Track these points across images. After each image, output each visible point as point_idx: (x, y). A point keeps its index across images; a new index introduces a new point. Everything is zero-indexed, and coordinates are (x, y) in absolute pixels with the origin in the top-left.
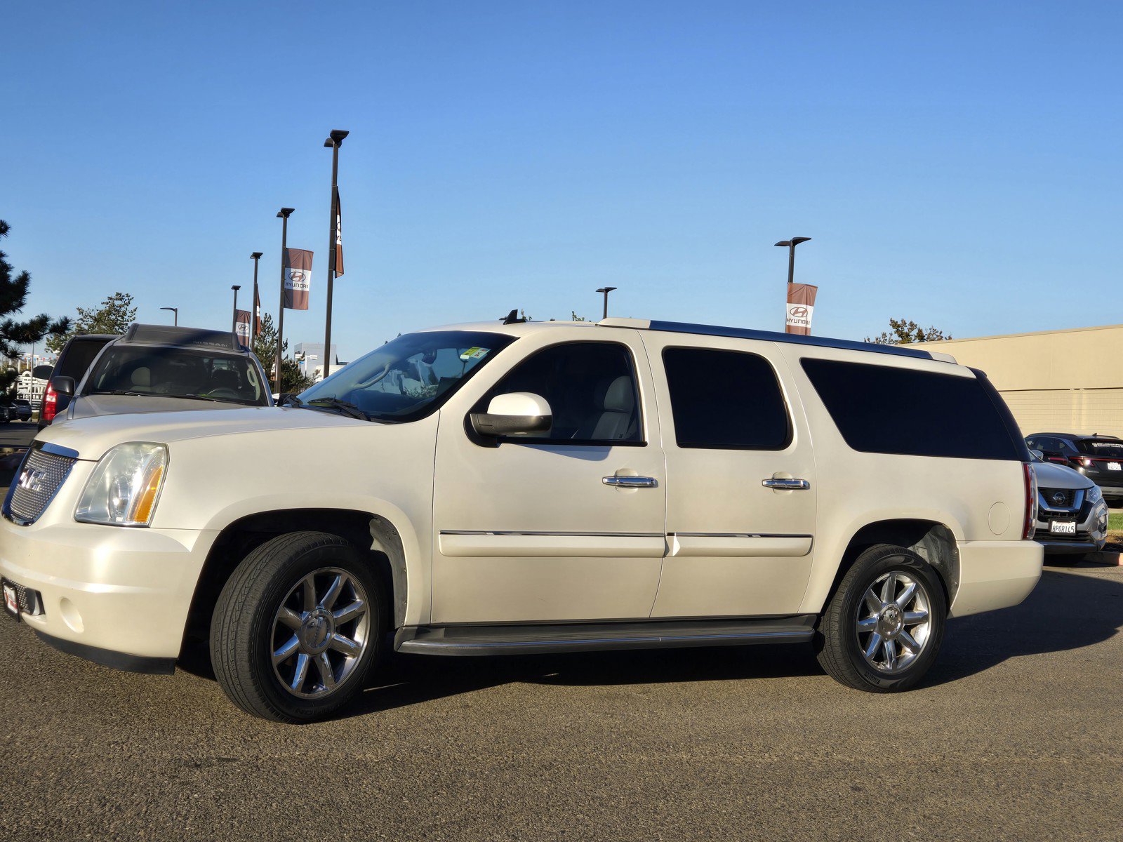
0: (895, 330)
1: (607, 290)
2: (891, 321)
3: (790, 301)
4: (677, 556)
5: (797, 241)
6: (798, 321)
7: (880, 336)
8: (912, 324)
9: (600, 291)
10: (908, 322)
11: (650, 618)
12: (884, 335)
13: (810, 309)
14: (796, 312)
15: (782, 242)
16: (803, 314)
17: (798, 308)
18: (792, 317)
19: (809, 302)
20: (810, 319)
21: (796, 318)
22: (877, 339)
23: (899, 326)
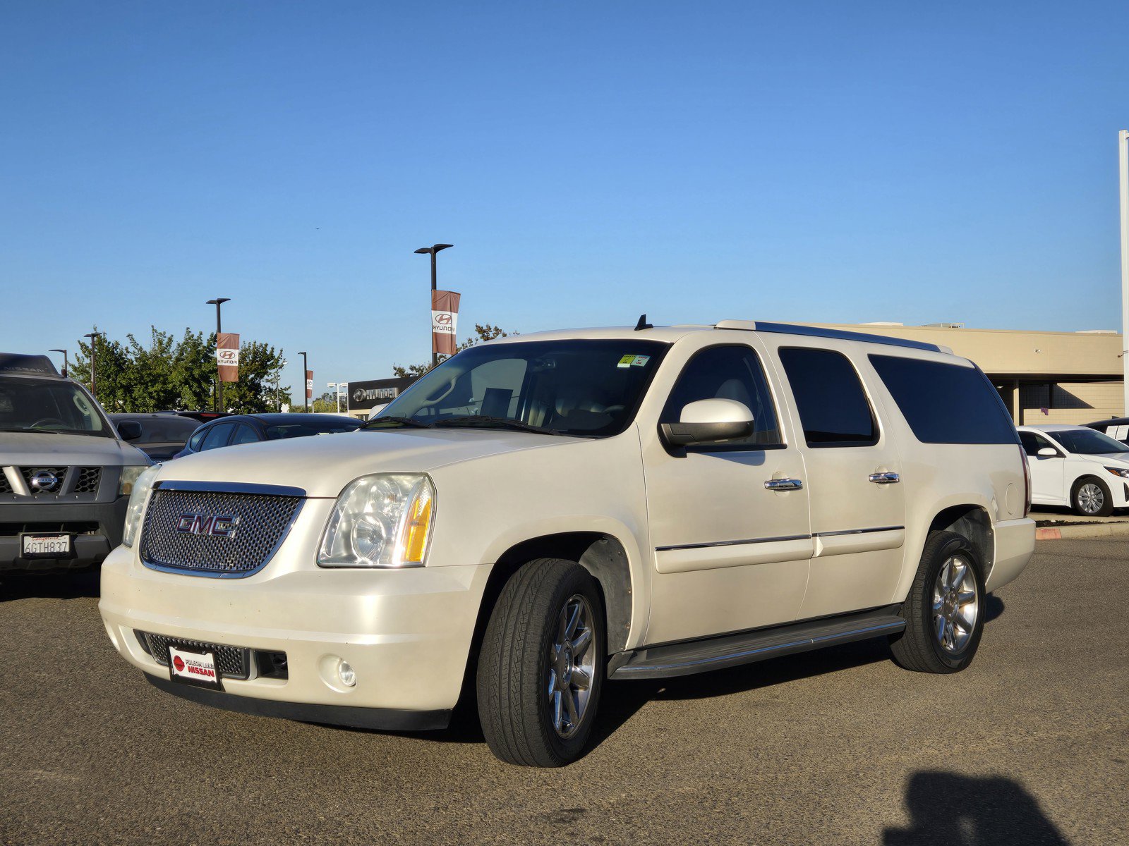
0: (481, 335)
1: (220, 301)
2: (477, 326)
3: (434, 308)
4: (819, 556)
5: (438, 248)
6: (443, 328)
7: (466, 341)
8: (496, 329)
9: (211, 302)
10: (493, 328)
11: (795, 621)
12: (470, 340)
13: (454, 316)
14: (441, 319)
15: (422, 249)
16: (448, 322)
17: (443, 315)
18: (438, 325)
19: (454, 309)
20: (454, 326)
21: (441, 325)
22: (463, 345)
23: (485, 332)
